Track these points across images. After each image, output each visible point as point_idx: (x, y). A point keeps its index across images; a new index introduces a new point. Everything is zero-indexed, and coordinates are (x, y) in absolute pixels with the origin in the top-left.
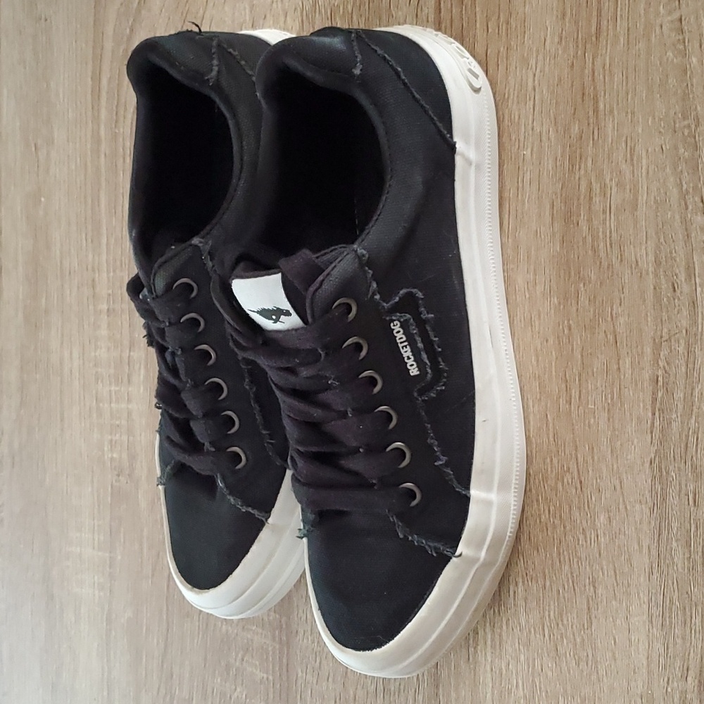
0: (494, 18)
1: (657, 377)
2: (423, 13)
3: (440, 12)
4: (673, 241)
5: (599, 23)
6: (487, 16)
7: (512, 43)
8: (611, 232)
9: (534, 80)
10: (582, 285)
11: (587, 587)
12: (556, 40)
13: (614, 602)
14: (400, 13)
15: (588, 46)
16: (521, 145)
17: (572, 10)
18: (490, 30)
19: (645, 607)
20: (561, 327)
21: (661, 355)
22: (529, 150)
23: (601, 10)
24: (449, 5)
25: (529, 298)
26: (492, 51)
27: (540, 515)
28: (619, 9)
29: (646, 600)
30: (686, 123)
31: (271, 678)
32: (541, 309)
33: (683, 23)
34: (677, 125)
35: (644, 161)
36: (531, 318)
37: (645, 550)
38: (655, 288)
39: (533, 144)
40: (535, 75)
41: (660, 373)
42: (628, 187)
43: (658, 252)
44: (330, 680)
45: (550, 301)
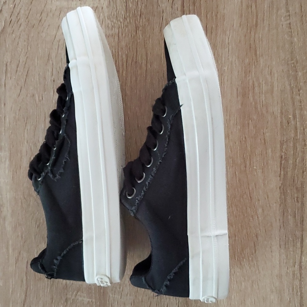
0: (210, 13)
1: (282, 156)
2: (175, 7)
3: (184, 7)
4: (288, 105)
5: (257, 21)
6: (206, 12)
7: (219, 24)
8: (262, 101)
9: (228, 40)
10: (250, 121)
11: (254, 237)
12: (238, 25)
13: (265, 242)
14: (163, 5)
15: (252, 29)
16: (223, 65)
17: (245, 15)
18: (208, 18)
19: (278, 242)
20: (241, 138)
21: (284, 148)
22: (226, 67)
23: (257, 16)
24: (188, 5)
25: (227, 126)
27: (233, 212)
28: (265, 16)
29: (278, 239)
30: (293, 62)
33: (291, 25)
34: (289, 63)
35: (276, 75)
36: (228, 134)
37: (278, 220)
38: (281, 123)
39: (228, 65)
40: (229, 38)
41: (283, 154)
42: (269, 84)
43: (282, 109)
45: (237, 127)
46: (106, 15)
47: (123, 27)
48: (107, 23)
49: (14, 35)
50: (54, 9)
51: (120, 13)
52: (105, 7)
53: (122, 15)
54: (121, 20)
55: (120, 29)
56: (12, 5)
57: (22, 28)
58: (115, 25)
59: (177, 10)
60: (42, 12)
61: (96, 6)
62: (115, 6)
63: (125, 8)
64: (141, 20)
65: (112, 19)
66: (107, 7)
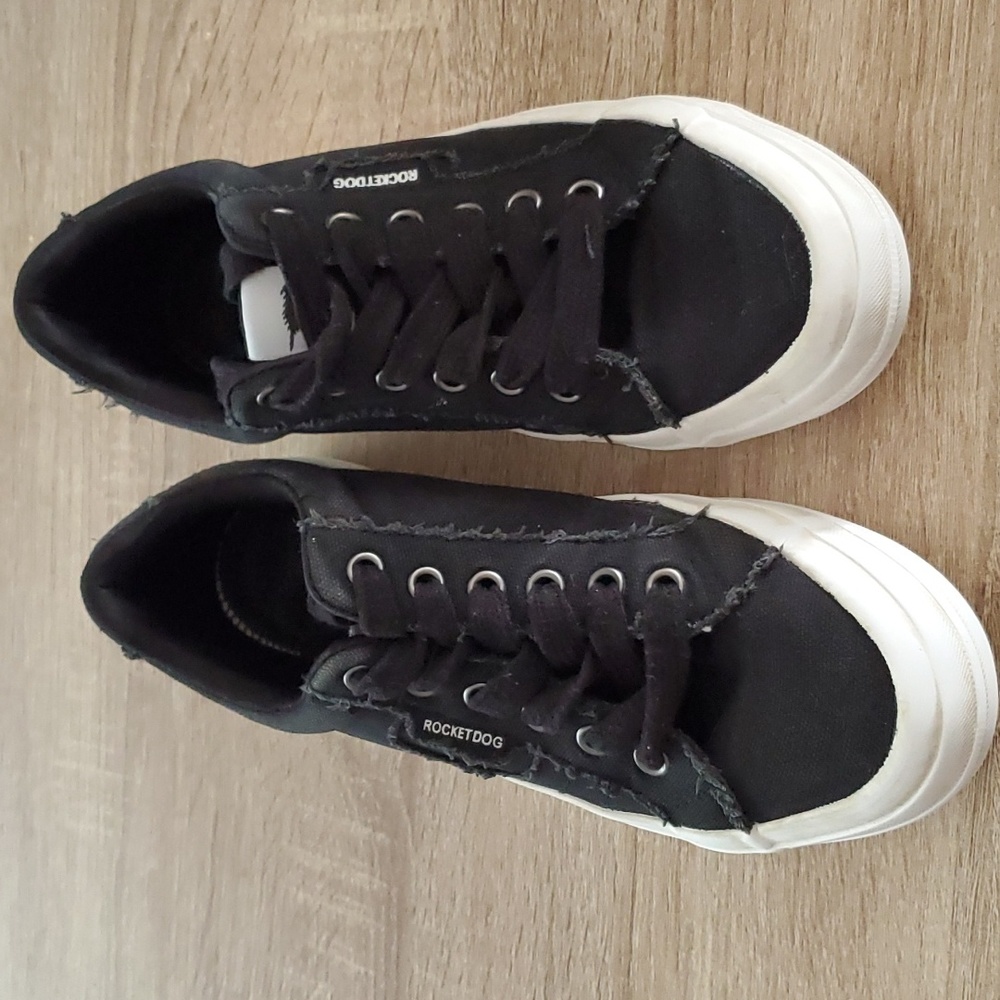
0: (760, 34)
1: (984, 585)
2: (649, 17)
3: (675, 18)
5: (921, 62)
6: (748, 31)
7: (786, 76)
8: (924, 369)
10: (876, 442)
11: (862, 878)
12: (854, 78)
13: (900, 902)
14: (612, 13)
15: (903, 92)
17: (881, 35)
18: (752, 53)
19: (948, 912)
20: (841, 500)
21: (991, 555)
23: (925, 39)
24: (691, 8)
26: (752, 85)
28: (954, 42)
29: (949, 902)
31: (371, 973)
32: (811, 471)
35: (980, 270)
36: (796, 483)
37: (952, 831)
38: (987, 456)
40: (818, 126)
41: (988, 580)
42: (953, 305)
43: (994, 404)
44: (463, 981)
45: (827, 461)
46: (446, 54)
47: (492, 93)
48: (447, 82)
49: (211, 127)
50: (311, 39)
51: (483, 46)
52: (443, 27)
53: (491, 53)
54: (487, 70)
55: (482, 101)
56: (209, 34)
57: (231, 102)
58: (469, 86)
59: (655, 29)
60: (280, 53)
61: (418, 25)
62: (471, 22)
63: (500, 29)
64: (544, 68)
65: (460, 67)
66: (451, 27)
